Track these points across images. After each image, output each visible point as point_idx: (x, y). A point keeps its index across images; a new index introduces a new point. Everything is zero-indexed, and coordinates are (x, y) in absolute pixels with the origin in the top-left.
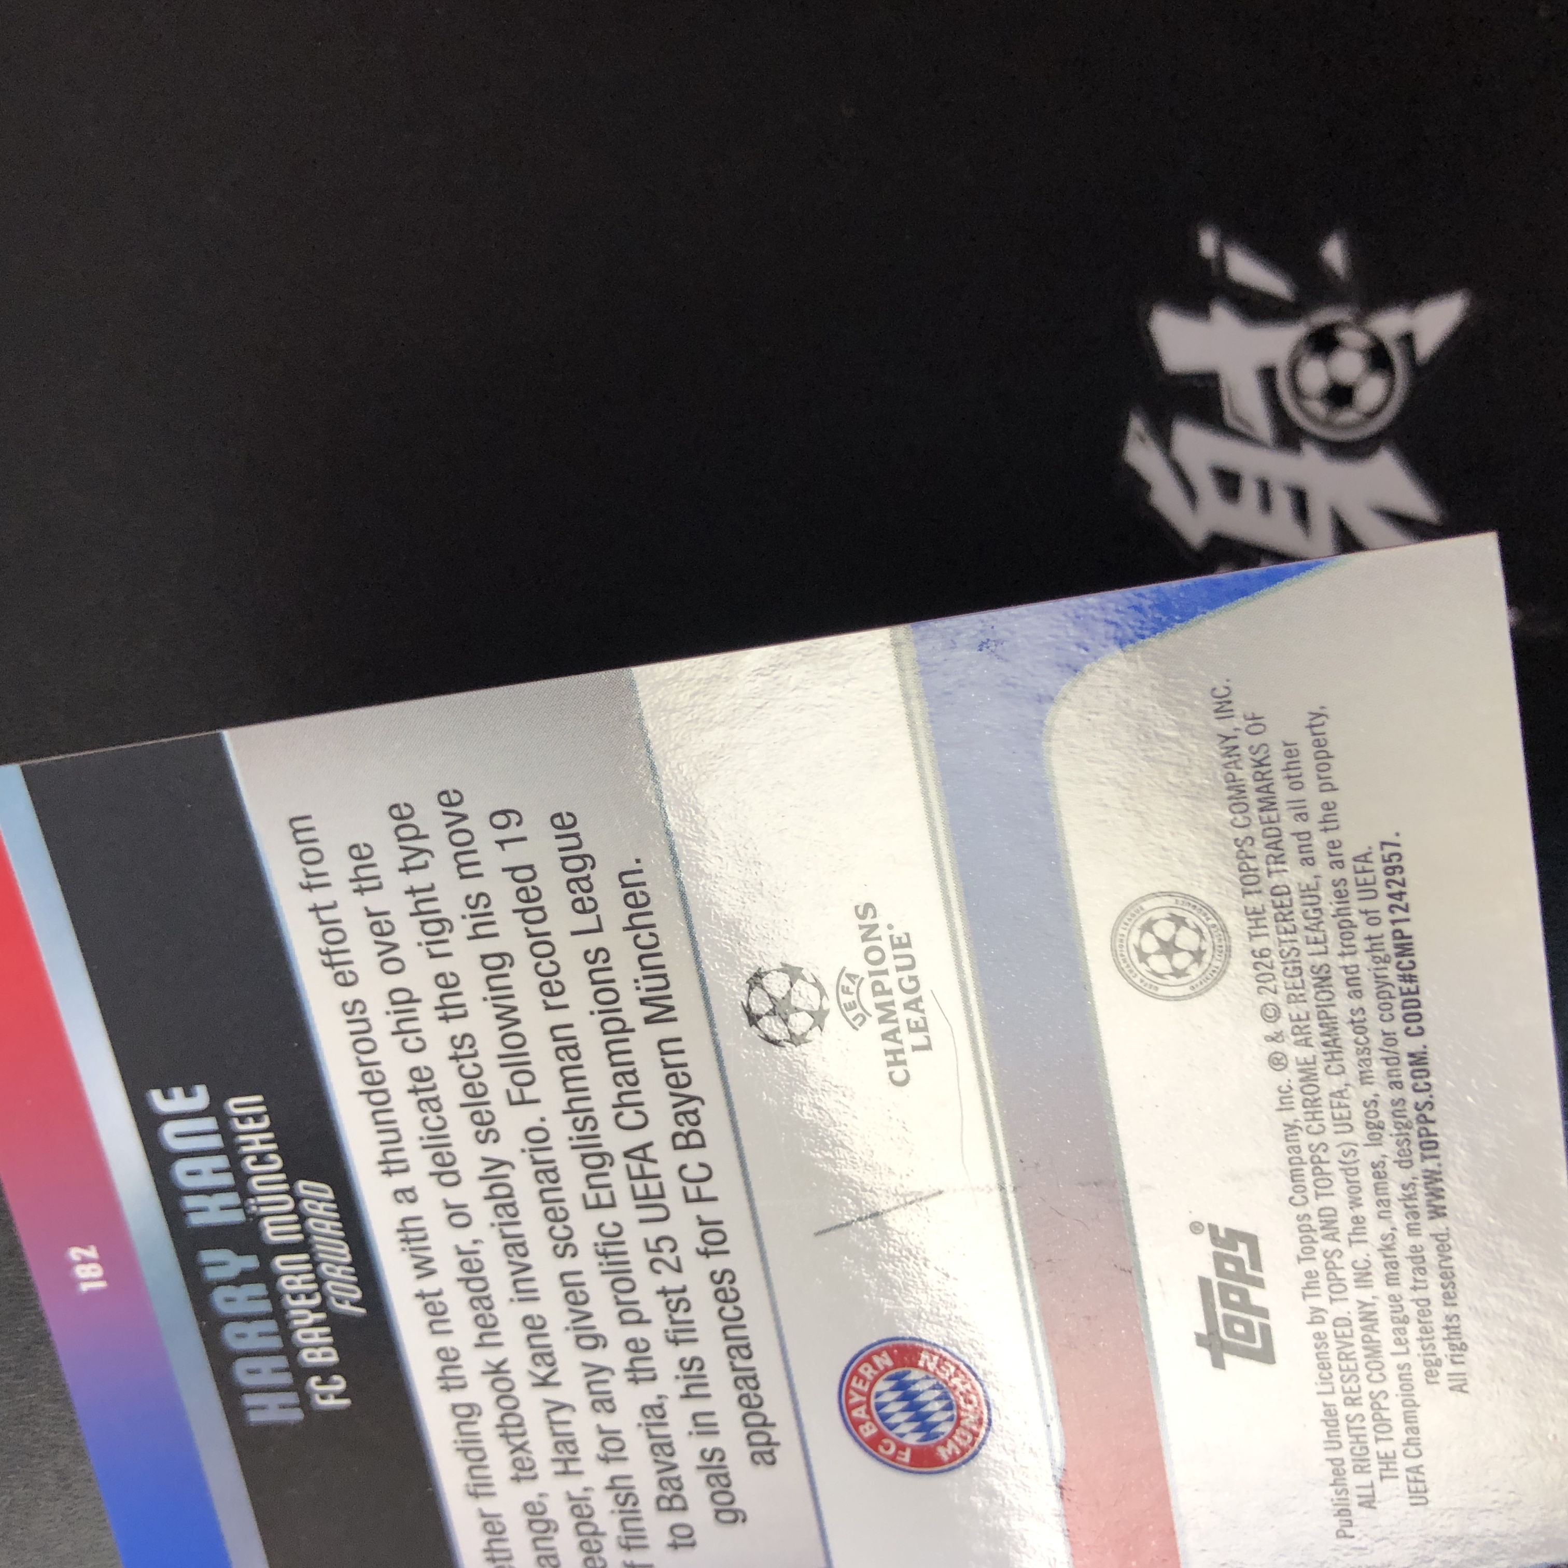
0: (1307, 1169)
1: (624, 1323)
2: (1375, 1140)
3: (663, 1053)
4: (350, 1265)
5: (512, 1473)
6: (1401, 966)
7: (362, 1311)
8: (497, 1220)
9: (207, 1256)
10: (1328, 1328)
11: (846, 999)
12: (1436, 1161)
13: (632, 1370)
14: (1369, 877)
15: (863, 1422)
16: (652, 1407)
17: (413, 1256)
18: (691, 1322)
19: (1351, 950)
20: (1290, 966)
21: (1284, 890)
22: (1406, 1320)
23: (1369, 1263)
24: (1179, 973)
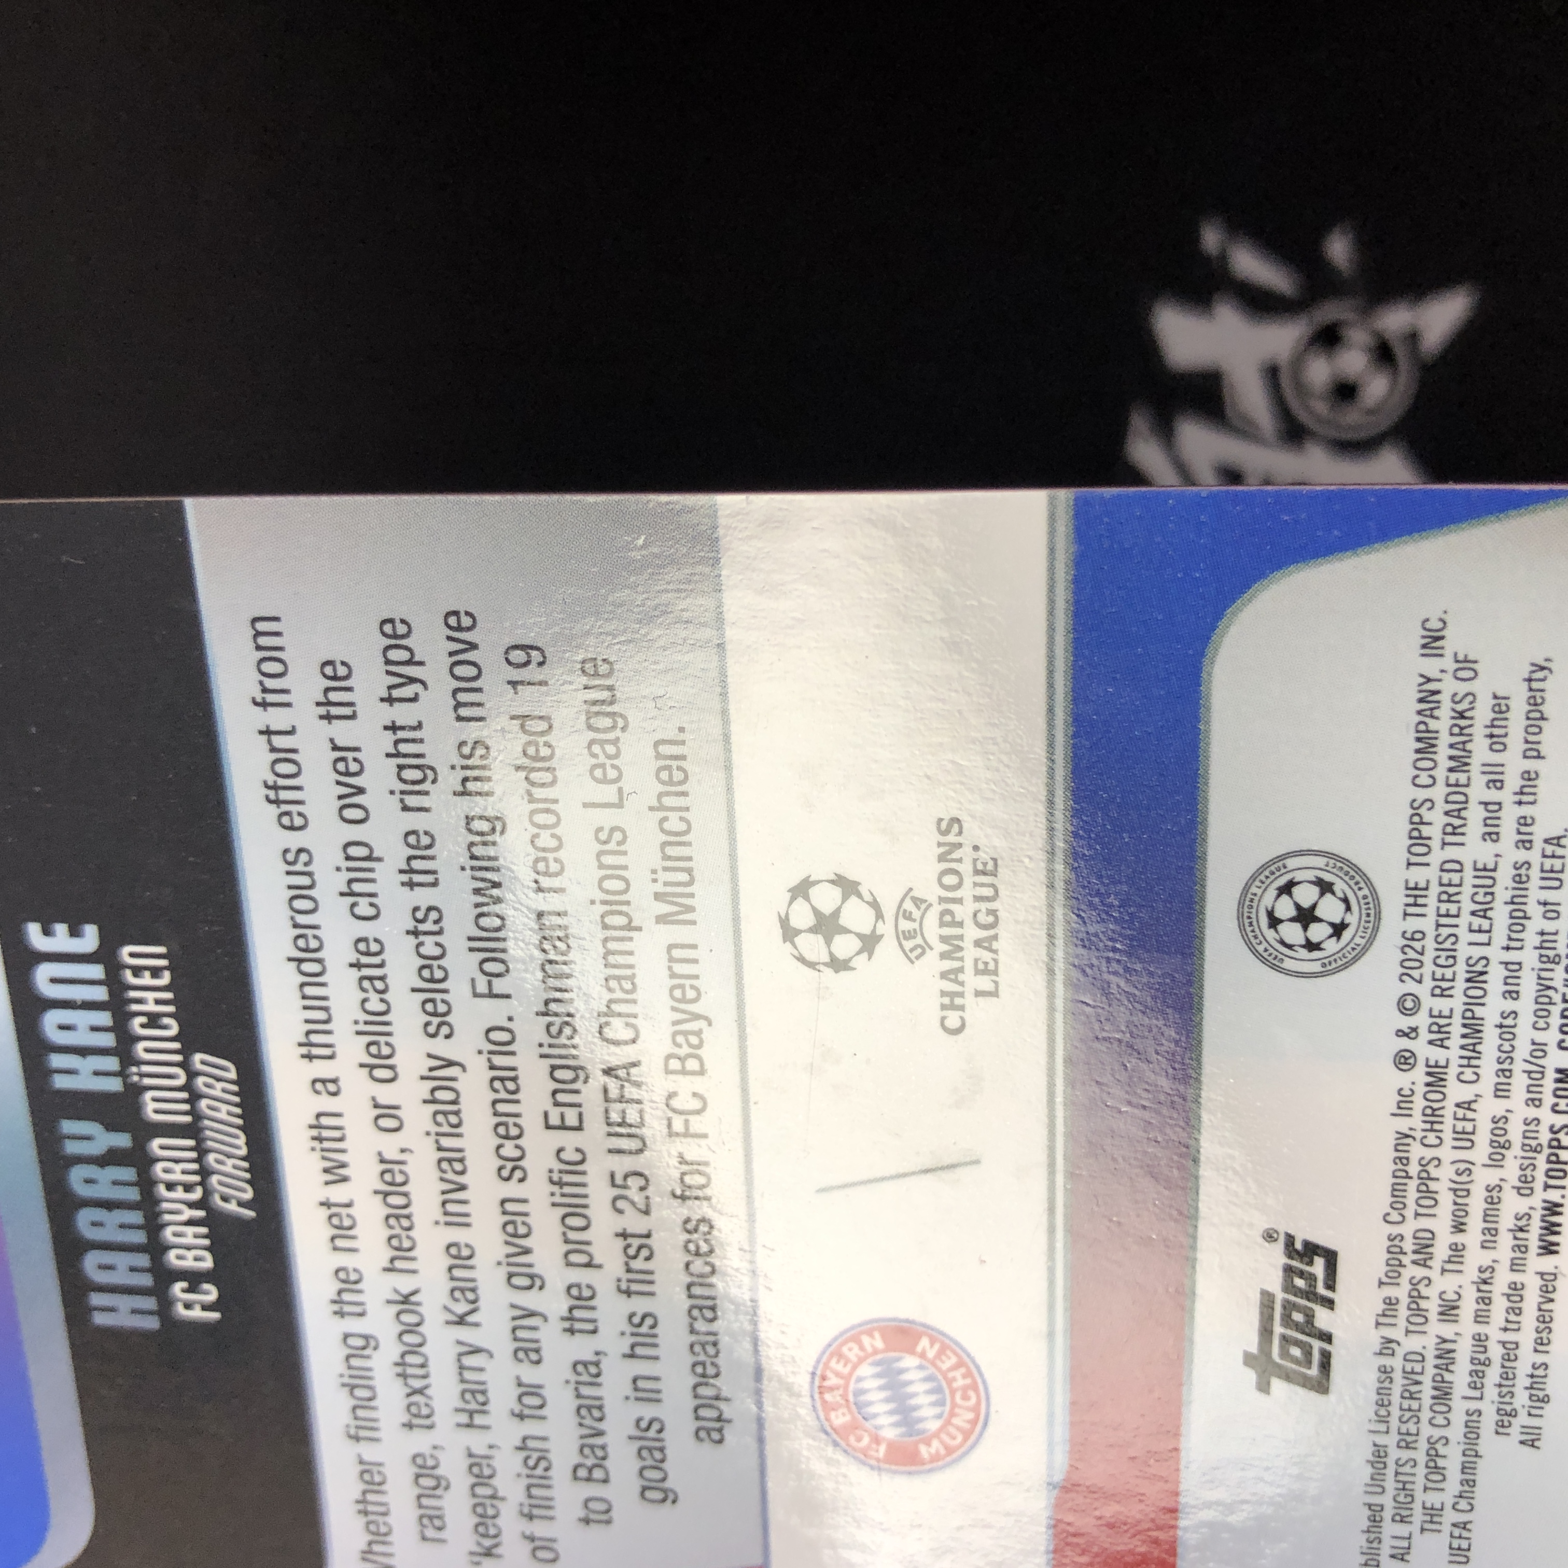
0: (1412, 1185)
1: (569, 1264)
2: (1496, 1161)
3: (671, 959)
4: (243, 1159)
5: (405, 1418)
7: (251, 1214)
8: (434, 1129)
9: (68, 1126)
10: (1397, 1363)
11: (905, 925)
12: (1560, 1192)
13: (571, 1319)
14: (1556, 865)
15: (835, 1407)
16: (585, 1364)
17: (324, 1158)
18: (651, 1273)
19: (1518, 944)
20: (1444, 954)
21: (1457, 867)
22: (1487, 1363)
23: (1460, 1296)
24: (1311, 946)
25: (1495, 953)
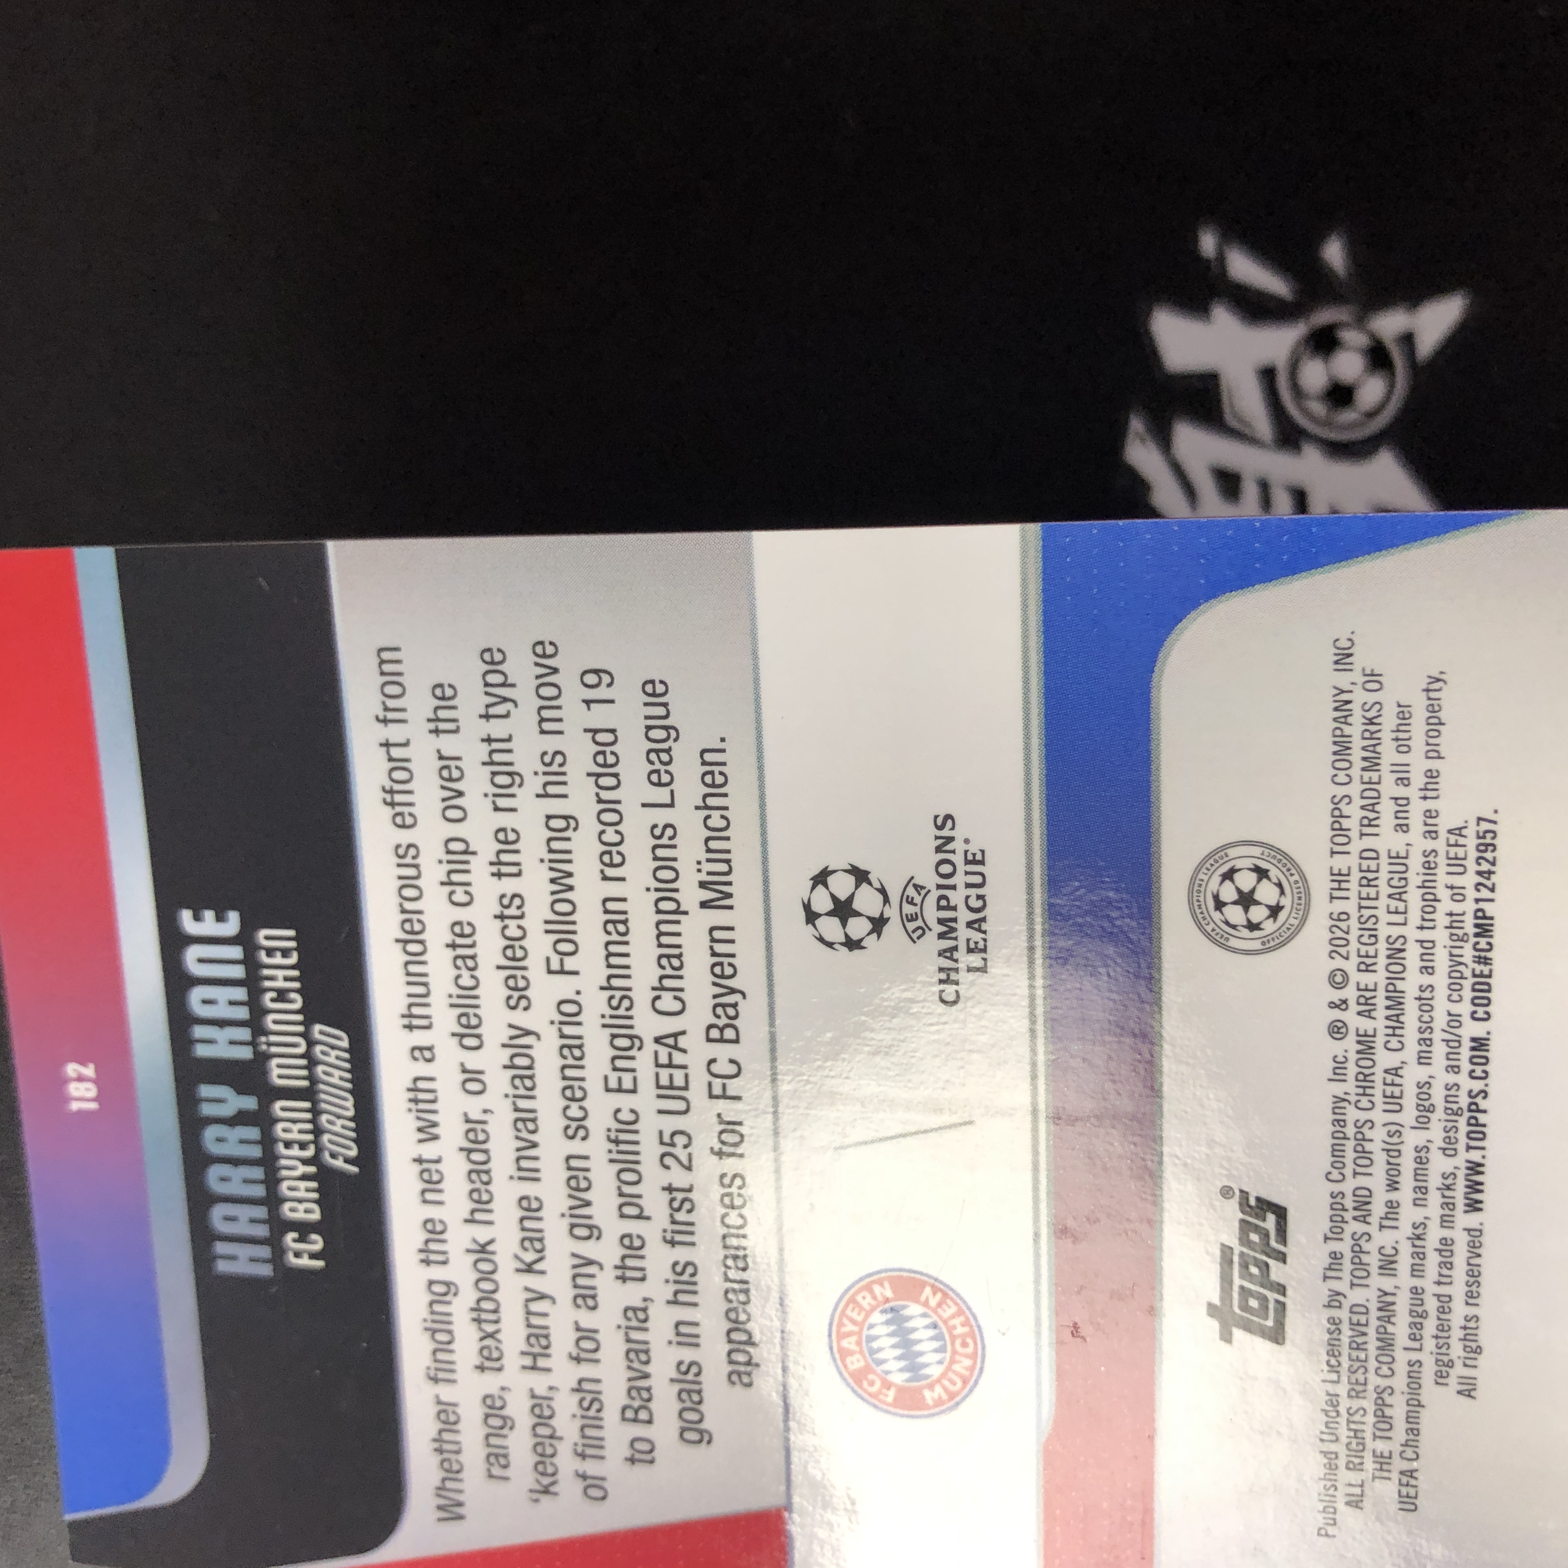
0: (1350, 1145)
1: (622, 1216)
2: (1422, 1124)
3: (713, 940)
4: (351, 1119)
5: (478, 1361)
6: (1478, 947)
7: (354, 1169)
8: (511, 1091)
9: (206, 1090)
10: (1344, 1314)
11: (908, 909)
12: (1480, 1153)
13: (623, 1267)
14: (1461, 852)
15: (851, 1353)
16: (635, 1310)
17: (418, 1118)
18: (692, 1224)
19: (1430, 924)
20: (1367, 933)
21: (1373, 855)
22: (1424, 1315)
23: (1397, 1250)
24: (1253, 926)
25: (1412, 933)
